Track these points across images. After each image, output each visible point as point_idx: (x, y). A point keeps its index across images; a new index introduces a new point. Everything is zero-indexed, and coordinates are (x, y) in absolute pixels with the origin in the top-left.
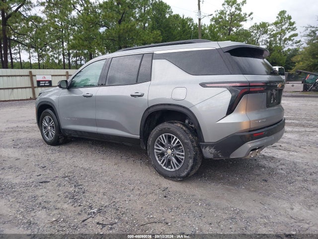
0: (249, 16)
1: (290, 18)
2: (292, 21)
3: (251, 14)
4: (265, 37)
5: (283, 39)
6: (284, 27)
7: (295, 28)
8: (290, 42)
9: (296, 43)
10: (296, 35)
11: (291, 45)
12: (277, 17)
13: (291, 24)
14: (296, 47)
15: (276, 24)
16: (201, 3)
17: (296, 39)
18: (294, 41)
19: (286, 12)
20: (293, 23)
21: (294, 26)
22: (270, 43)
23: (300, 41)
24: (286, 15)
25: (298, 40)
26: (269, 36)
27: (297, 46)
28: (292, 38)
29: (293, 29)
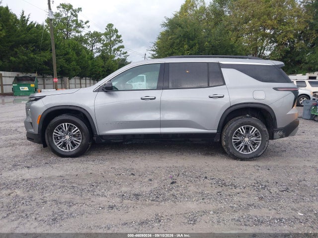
0: (86, 23)
1: (116, 31)
2: (119, 34)
3: (88, 22)
4: (98, 45)
5: (113, 49)
6: (112, 39)
7: (121, 40)
8: (119, 53)
9: (123, 54)
10: (123, 47)
11: (120, 55)
12: (106, 29)
13: (118, 37)
14: (123, 58)
15: (106, 34)
16: (51, 3)
17: (123, 50)
18: (122, 52)
19: (113, 25)
20: (120, 37)
21: (120, 39)
22: (103, 51)
23: (126, 53)
24: (114, 28)
25: (125, 51)
26: (102, 45)
27: (125, 56)
28: (120, 49)
29: (120, 41)
